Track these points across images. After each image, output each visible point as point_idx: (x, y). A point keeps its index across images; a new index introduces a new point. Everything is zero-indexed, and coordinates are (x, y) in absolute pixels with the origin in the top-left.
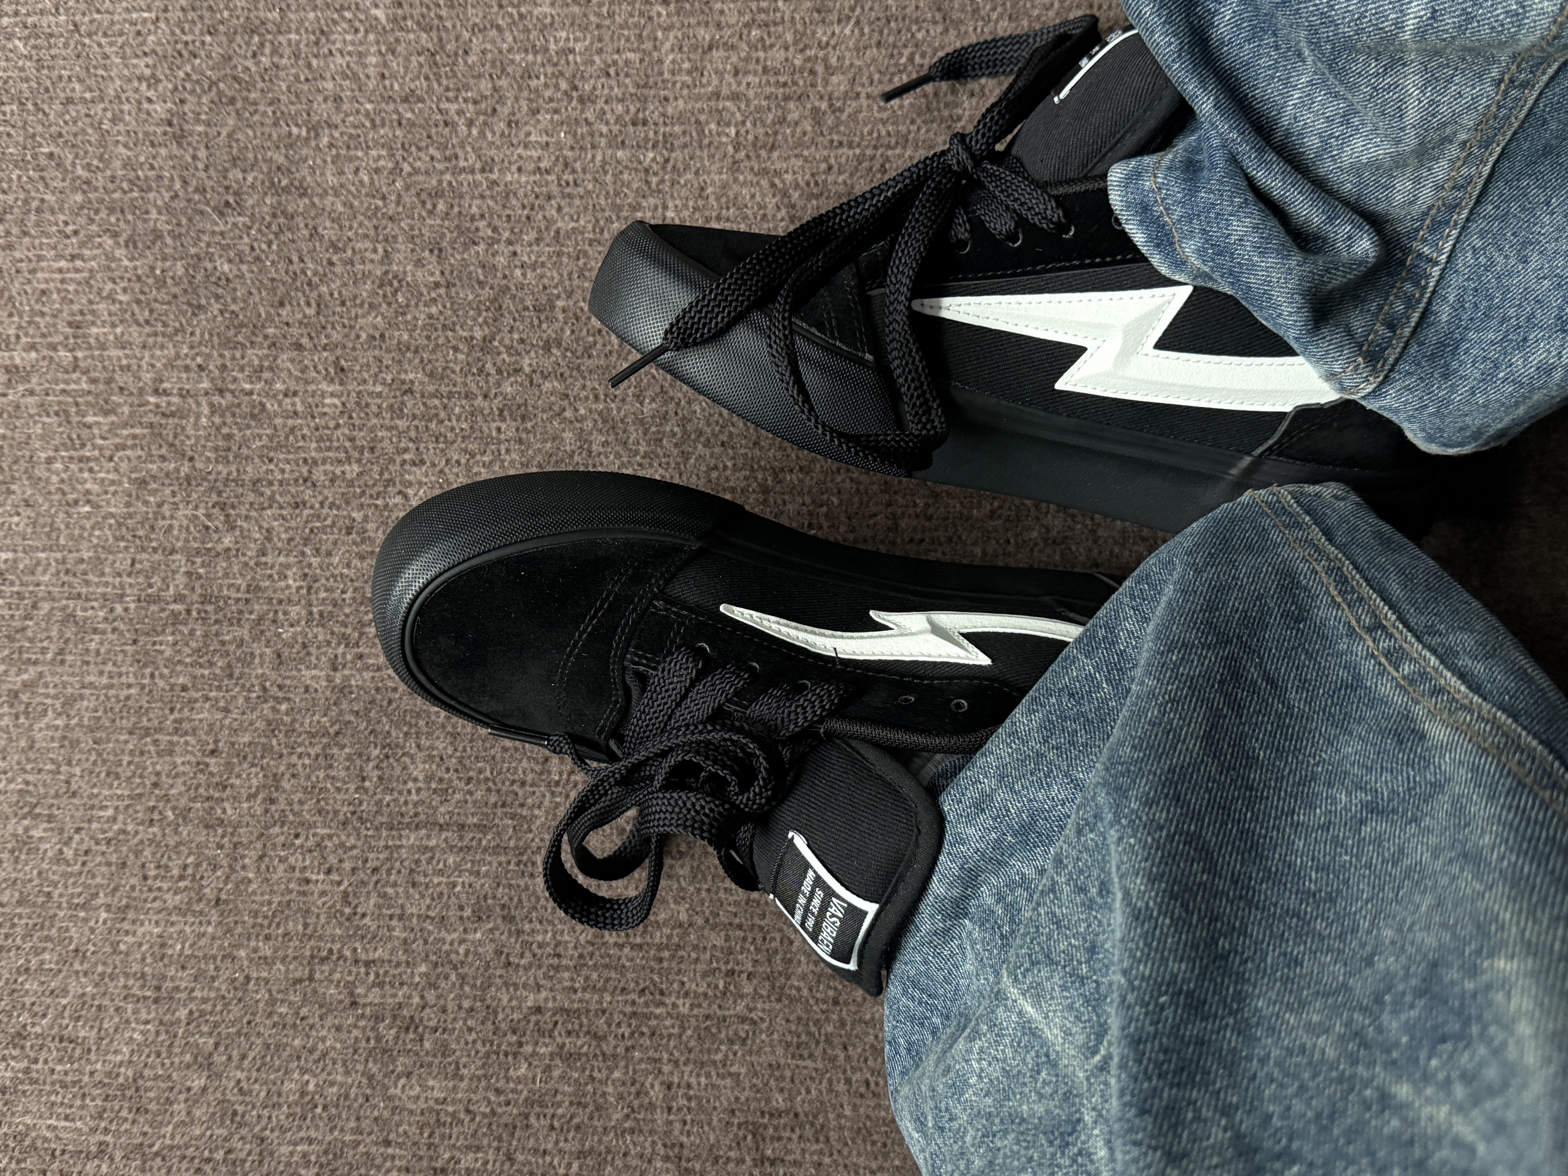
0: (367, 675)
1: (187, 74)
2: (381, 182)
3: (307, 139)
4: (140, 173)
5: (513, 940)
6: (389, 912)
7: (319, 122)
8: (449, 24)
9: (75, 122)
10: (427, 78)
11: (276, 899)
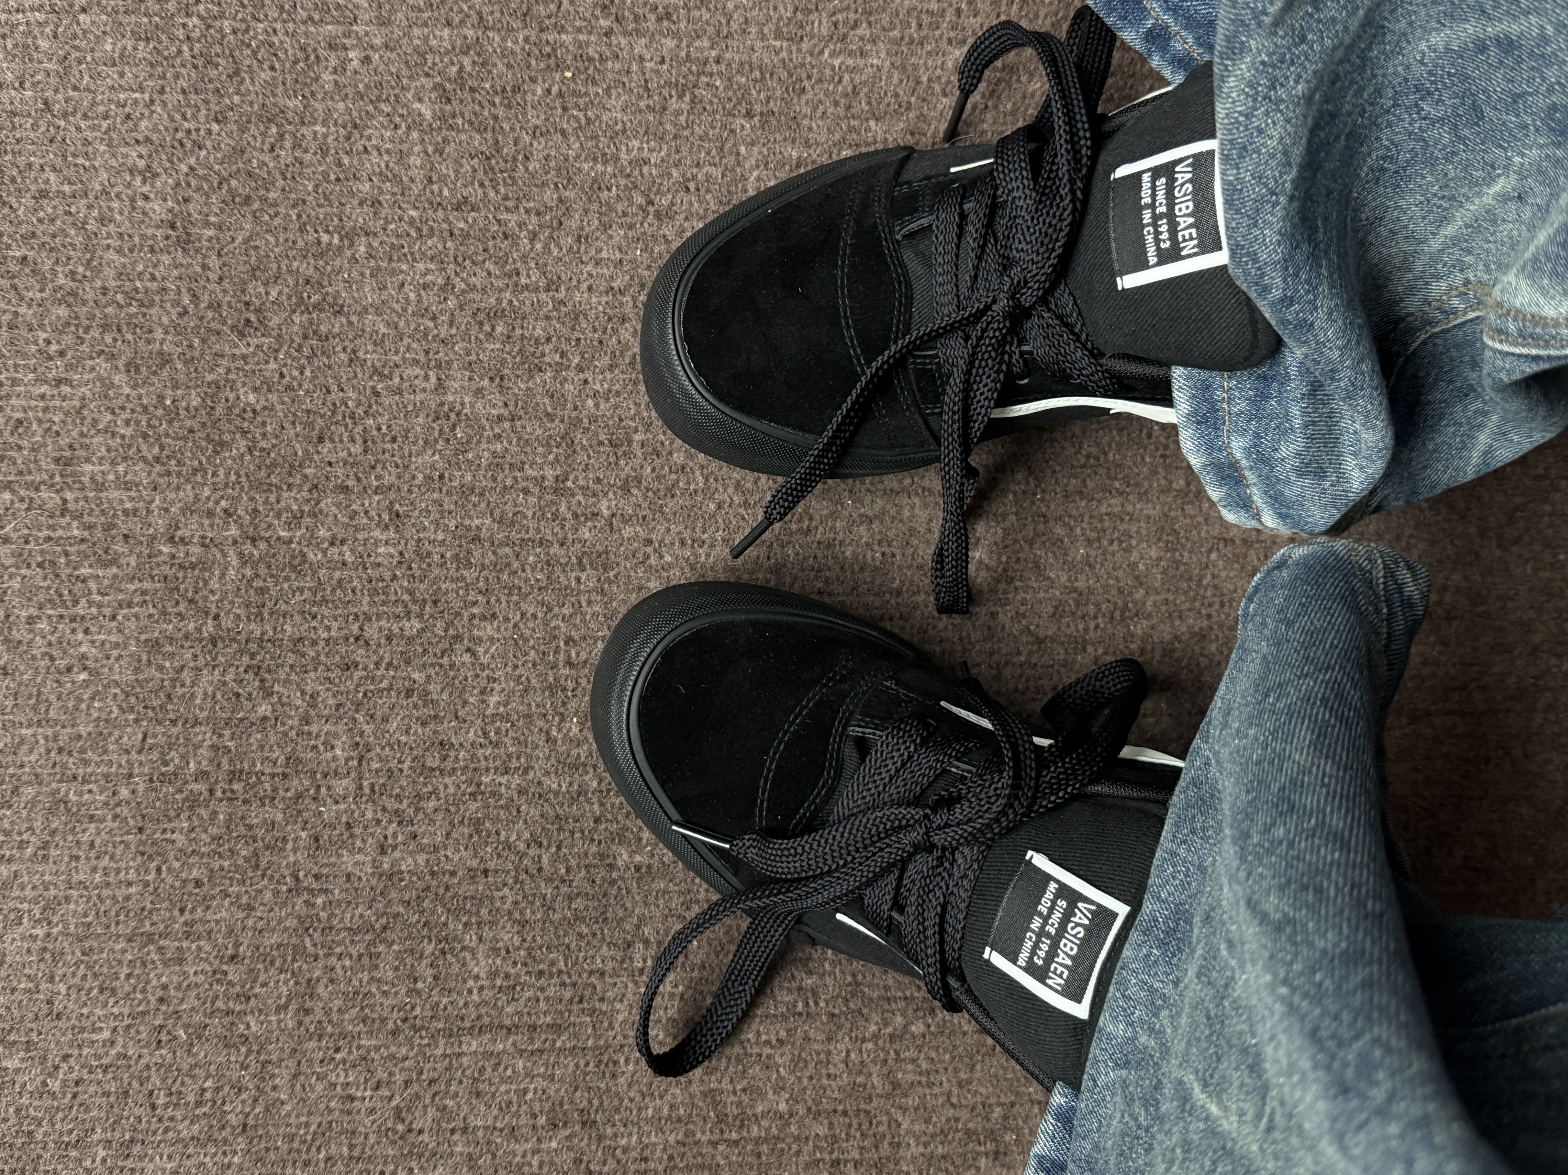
0: (421, 859)
1: (192, 169)
2: (430, 299)
3: (340, 249)
4: (138, 284)
5: (594, 1147)
6: (450, 1126)
7: (354, 228)
8: (506, 126)
9: (52, 220)
10: (482, 185)
11: (315, 1120)
